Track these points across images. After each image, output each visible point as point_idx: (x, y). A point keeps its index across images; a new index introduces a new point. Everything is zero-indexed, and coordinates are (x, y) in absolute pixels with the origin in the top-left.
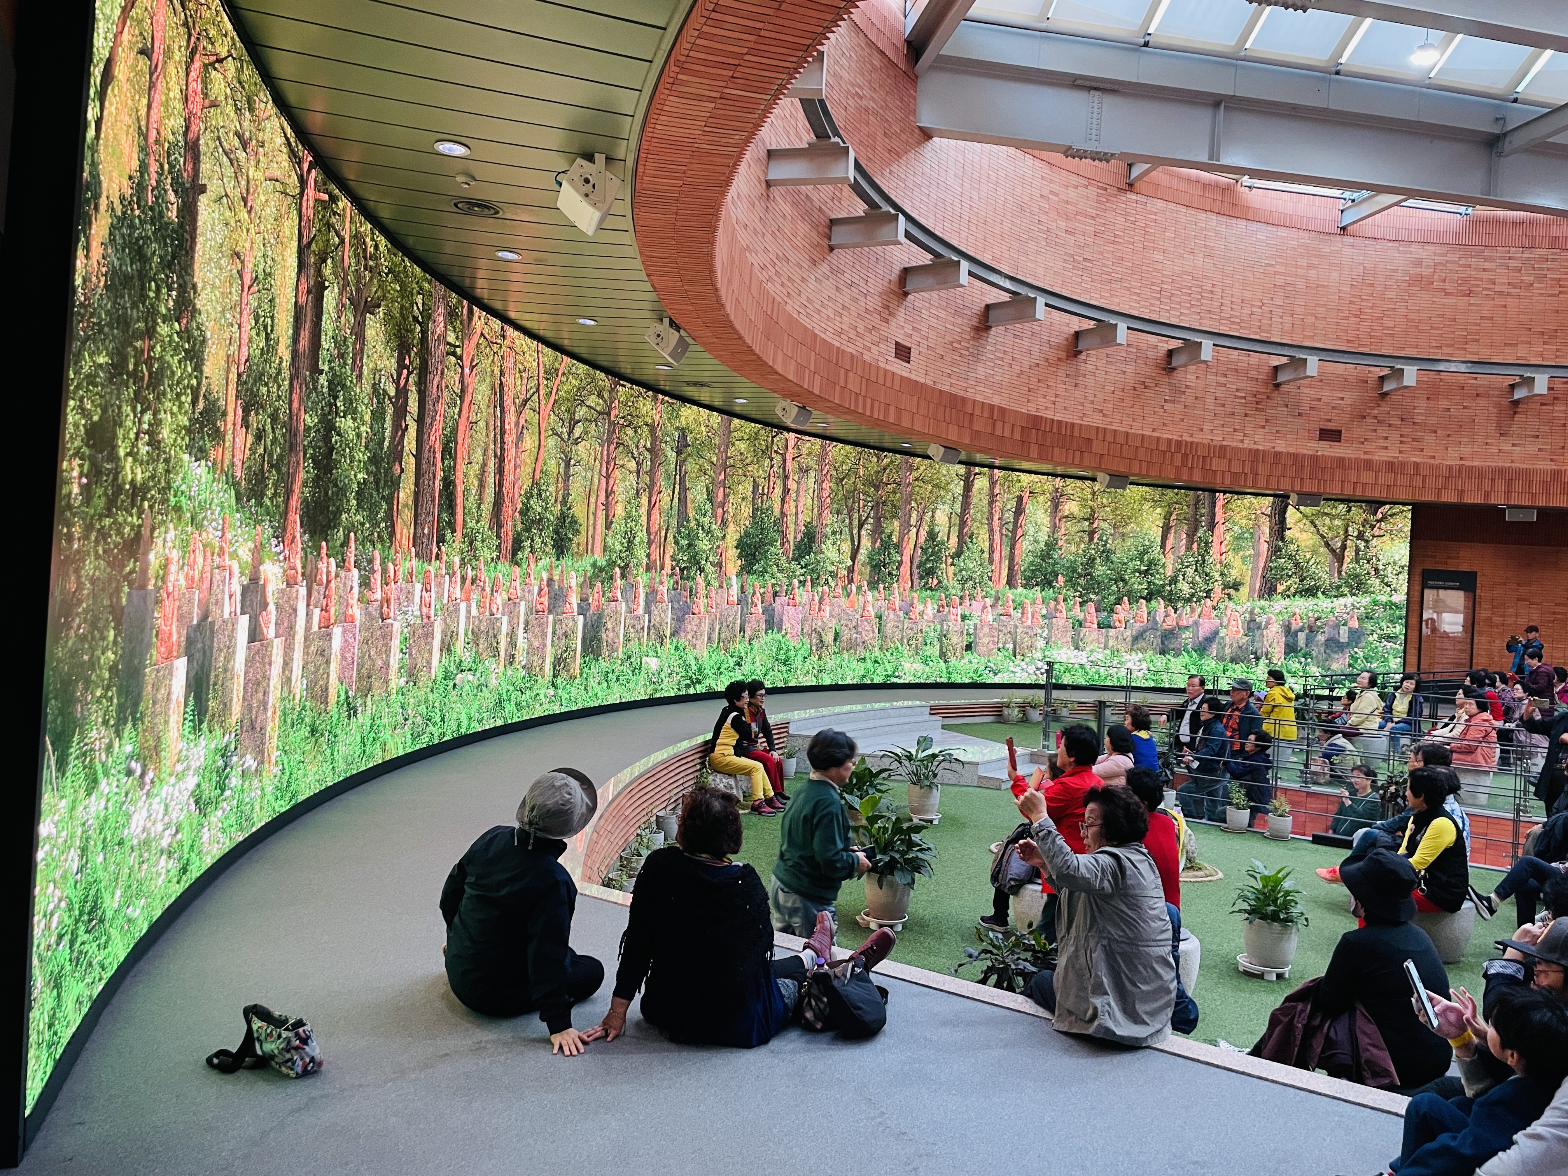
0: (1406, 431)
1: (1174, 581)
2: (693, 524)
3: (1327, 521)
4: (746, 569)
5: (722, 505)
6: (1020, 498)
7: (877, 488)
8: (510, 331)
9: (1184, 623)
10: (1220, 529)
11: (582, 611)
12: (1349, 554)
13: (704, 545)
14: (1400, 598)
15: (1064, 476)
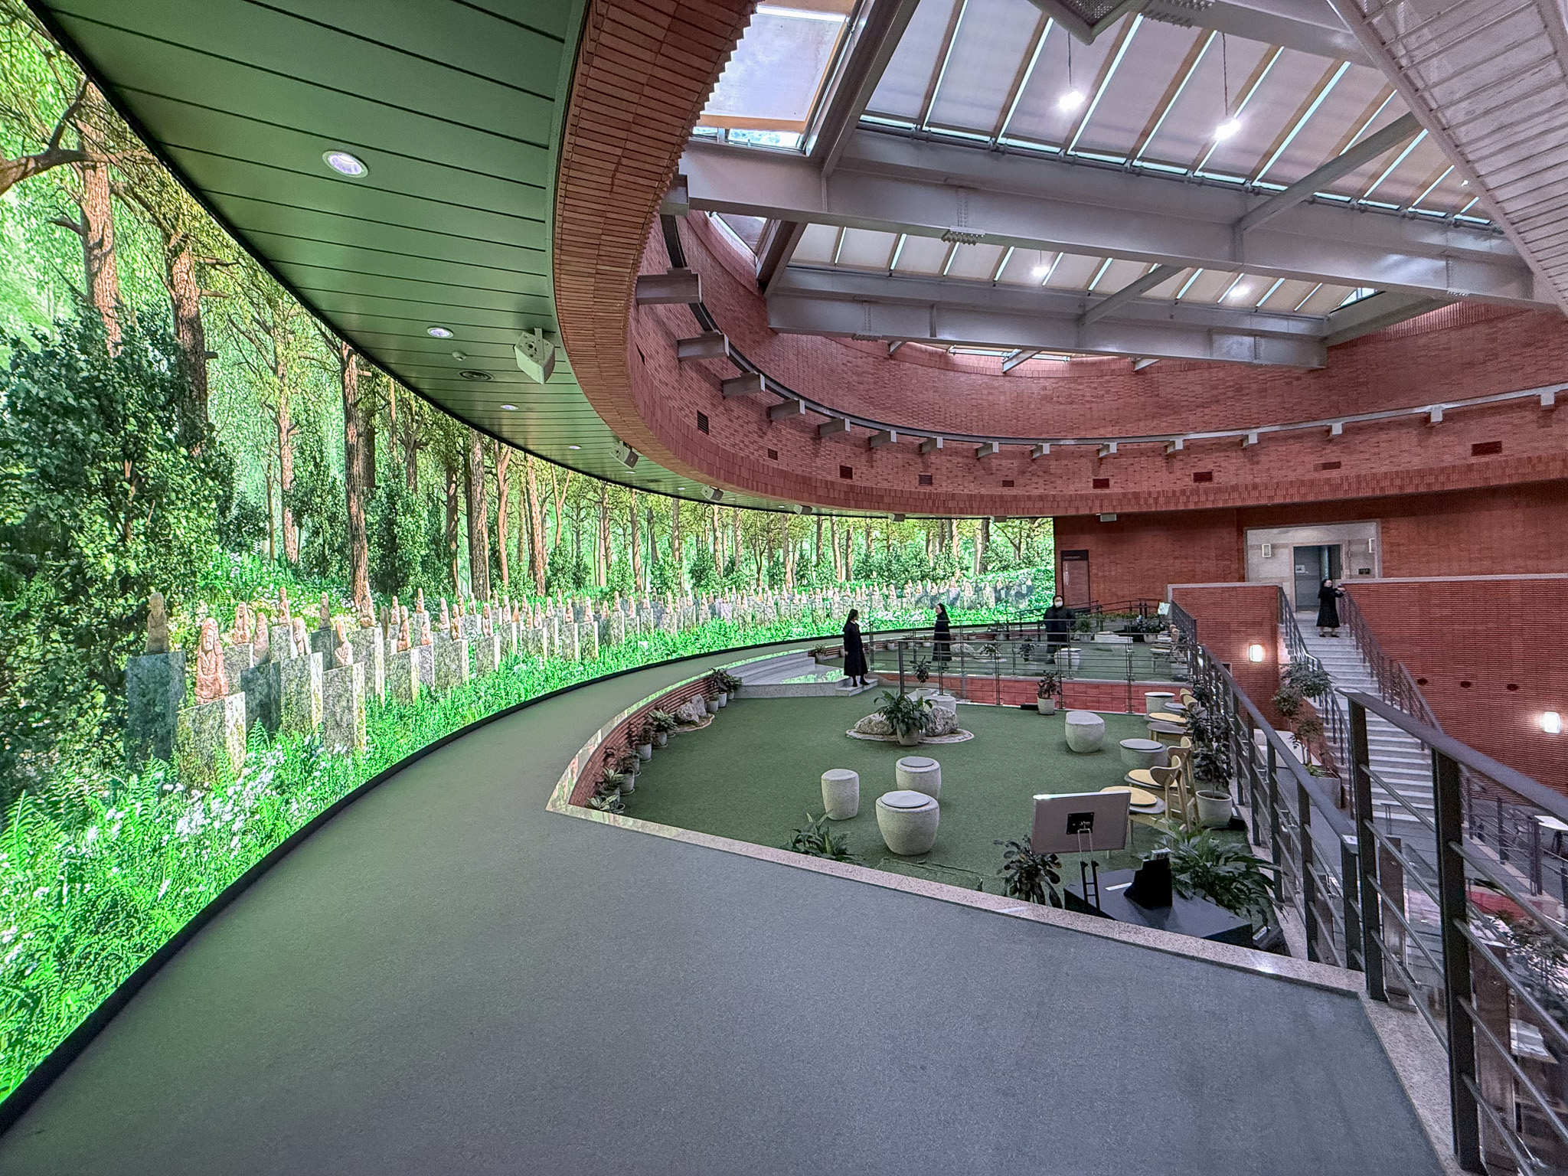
0: (1046, 478)
1: (934, 569)
2: (661, 562)
3: (1010, 529)
4: (697, 585)
5: (678, 549)
6: (848, 531)
7: (768, 532)
8: (530, 457)
9: (941, 591)
10: (956, 539)
11: (596, 619)
12: (1023, 546)
13: (669, 573)
14: (1051, 567)
15: (871, 517)
